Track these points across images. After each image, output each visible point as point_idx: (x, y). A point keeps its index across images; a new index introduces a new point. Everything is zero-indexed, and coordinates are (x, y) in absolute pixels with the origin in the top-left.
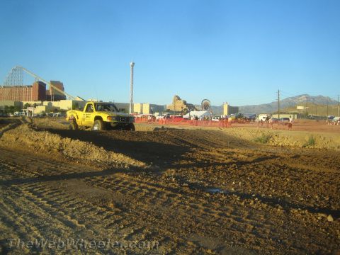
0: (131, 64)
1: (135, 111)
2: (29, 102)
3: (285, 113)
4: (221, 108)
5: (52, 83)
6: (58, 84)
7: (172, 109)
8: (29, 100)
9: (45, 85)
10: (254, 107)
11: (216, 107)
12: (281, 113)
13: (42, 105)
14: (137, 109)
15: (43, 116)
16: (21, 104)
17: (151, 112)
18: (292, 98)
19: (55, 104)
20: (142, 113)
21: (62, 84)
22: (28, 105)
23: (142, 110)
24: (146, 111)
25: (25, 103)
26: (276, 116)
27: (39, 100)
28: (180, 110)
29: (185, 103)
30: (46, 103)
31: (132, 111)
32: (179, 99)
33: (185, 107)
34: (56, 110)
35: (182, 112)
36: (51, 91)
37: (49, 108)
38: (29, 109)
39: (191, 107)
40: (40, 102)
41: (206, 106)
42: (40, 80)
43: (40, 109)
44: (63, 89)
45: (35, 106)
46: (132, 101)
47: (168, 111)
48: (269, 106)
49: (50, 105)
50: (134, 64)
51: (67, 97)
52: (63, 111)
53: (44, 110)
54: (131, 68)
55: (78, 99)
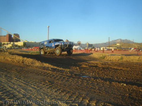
0: (48, 26)
2: (5, 43)
3: (112, 47)
4: (86, 44)
5: (15, 34)
6: (17, 35)
9: (11, 35)
10: (99, 44)
11: (83, 44)
12: (110, 47)
13: (10, 44)
15: (11, 48)
16: (1, 43)
18: (115, 40)
19: (16, 43)
21: (19, 35)
25: (3, 43)
26: (108, 48)
27: (9, 42)
30: (12, 43)
34: (16, 46)
36: (14, 38)
37: (13, 45)
38: (5, 45)
40: (9, 43)
41: (79, 44)
42: (10, 33)
44: (19, 37)
45: (7, 44)
48: (105, 44)
49: (14, 44)
50: (49, 26)
51: (21, 40)
52: (19, 46)
53: (11, 46)
54: (48, 28)
55: (26, 41)
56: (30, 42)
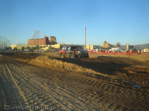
0: (85, 28)
1: (87, 48)
2: (42, 46)
4: (126, 46)
5: (51, 37)
6: (54, 38)
7: (103, 47)
8: (42, 44)
9: (48, 38)
13: (47, 46)
14: (88, 47)
15: (48, 51)
16: (39, 46)
17: (94, 48)
19: (53, 46)
20: (90, 49)
22: (41, 47)
23: (90, 48)
24: (92, 48)
25: (40, 46)
27: (46, 44)
28: (107, 47)
29: (109, 44)
30: (49, 46)
31: (86, 48)
32: (106, 42)
33: (109, 46)
34: (53, 48)
35: (108, 48)
36: (51, 41)
37: (50, 48)
38: (42, 48)
39: (112, 46)
41: (118, 46)
42: (46, 36)
43: (46, 48)
44: (56, 40)
45: (45, 47)
46: (85, 44)
47: (101, 48)
48: (148, 44)
49: (51, 46)
50: (86, 28)
51: (58, 43)
52: (56, 49)
53: (48, 48)
54: (85, 29)
55: (62, 44)
56: (67, 44)
